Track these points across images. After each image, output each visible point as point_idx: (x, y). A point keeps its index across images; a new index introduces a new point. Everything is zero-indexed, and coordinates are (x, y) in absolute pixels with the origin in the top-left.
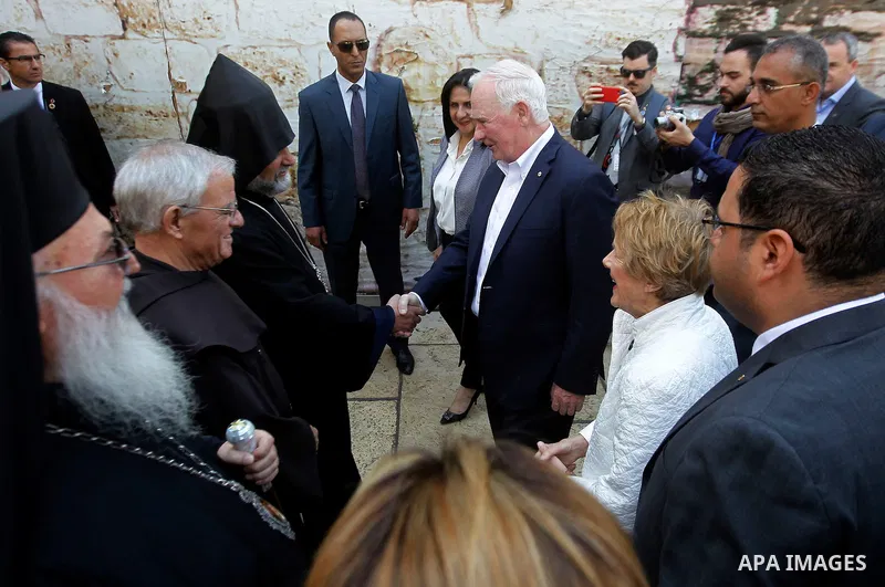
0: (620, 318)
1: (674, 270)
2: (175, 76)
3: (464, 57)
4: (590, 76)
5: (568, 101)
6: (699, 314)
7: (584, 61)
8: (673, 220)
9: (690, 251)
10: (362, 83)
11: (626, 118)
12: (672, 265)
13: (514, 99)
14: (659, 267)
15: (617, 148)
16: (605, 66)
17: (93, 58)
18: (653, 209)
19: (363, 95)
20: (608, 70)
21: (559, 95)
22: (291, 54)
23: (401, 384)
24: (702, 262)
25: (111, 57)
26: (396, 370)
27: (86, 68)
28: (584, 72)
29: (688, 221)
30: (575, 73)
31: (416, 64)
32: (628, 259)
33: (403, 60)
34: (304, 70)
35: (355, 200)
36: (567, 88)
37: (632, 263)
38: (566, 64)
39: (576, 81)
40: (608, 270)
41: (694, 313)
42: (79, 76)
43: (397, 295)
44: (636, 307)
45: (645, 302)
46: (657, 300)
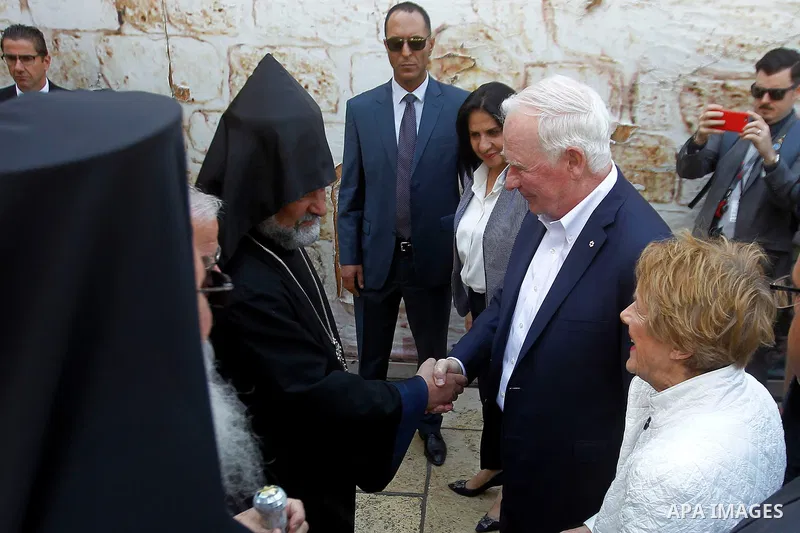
0: (637, 387)
1: (709, 334)
2: (176, 81)
3: (533, 66)
4: (699, 94)
5: (666, 127)
6: (735, 392)
7: (693, 74)
8: (713, 270)
9: (732, 312)
10: (420, 93)
11: (752, 152)
12: (707, 328)
13: (565, 143)
14: (690, 329)
15: (736, 193)
16: (721, 82)
17: (83, 57)
18: (688, 254)
19: (419, 109)
20: (724, 87)
21: (655, 118)
22: (316, 57)
23: (428, 478)
24: (747, 326)
25: (103, 56)
26: (424, 459)
27: (76, 68)
28: (691, 90)
29: (733, 272)
30: (679, 90)
31: (471, 74)
32: (651, 315)
33: (456, 68)
34: (333, 78)
35: (394, 239)
36: (667, 109)
37: (656, 322)
38: (669, 79)
39: (680, 100)
40: (627, 326)
41: (728, 391)
42: (66, 78)
43: (433, 360)
44: (658, 376)
45: (669, 371)
46: (684, 370)
